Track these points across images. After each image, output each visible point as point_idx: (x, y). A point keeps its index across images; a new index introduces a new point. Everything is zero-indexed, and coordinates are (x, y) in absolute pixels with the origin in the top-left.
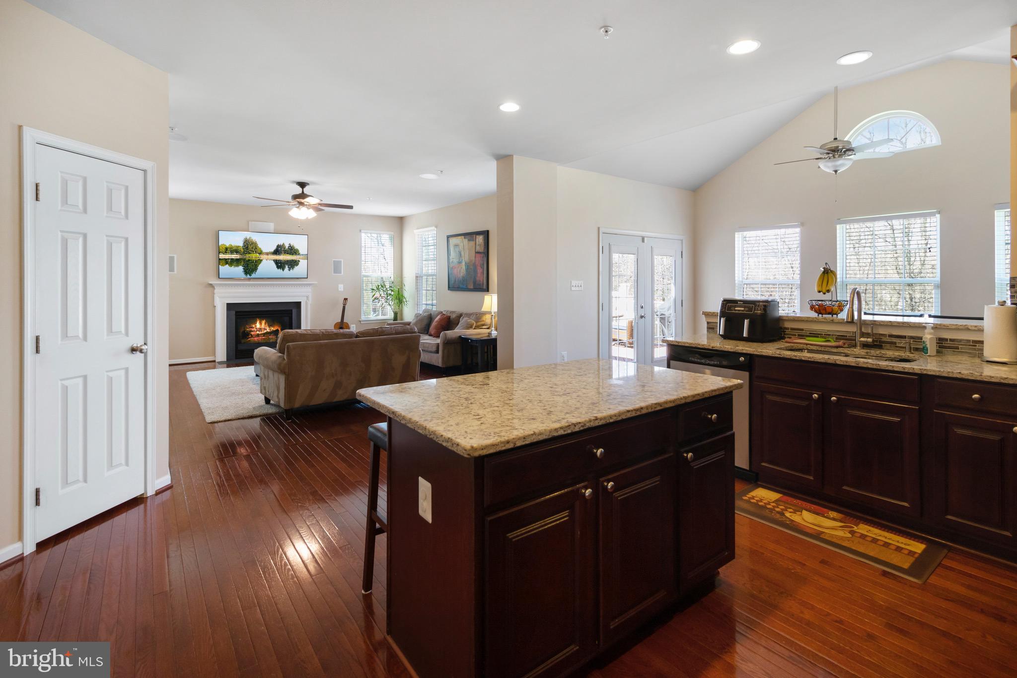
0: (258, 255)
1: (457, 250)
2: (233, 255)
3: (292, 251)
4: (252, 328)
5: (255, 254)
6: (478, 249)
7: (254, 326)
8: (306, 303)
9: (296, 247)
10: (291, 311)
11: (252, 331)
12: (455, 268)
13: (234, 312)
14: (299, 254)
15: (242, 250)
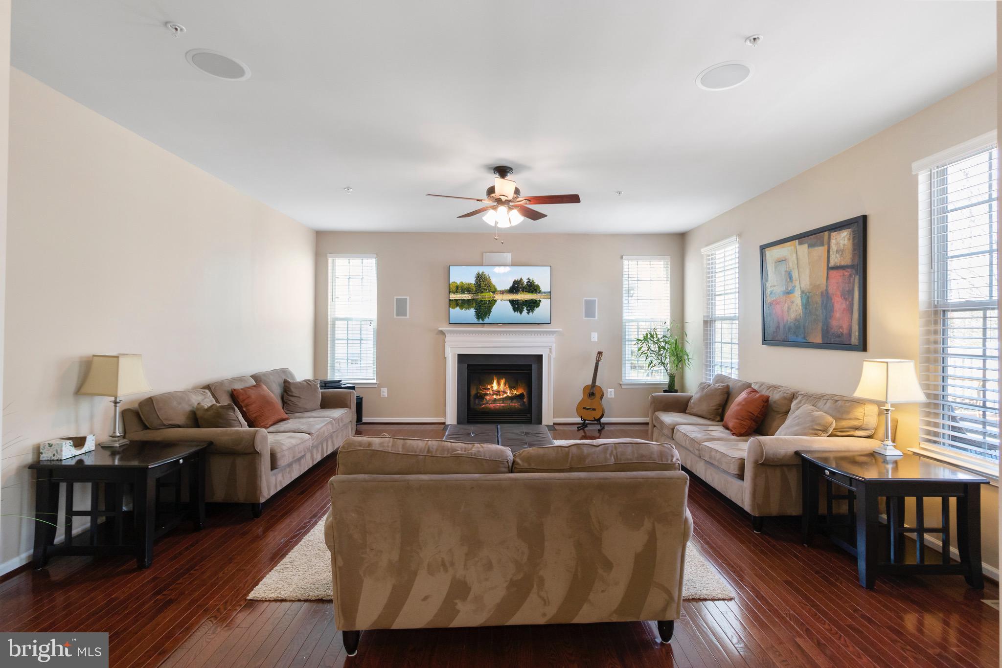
0: (491, 293)
1: (783, 268)
2: (465, 295)
3: (532, 287)
4: (488, 389)
5: (488, 293)
6: (835, 260)
7: (489, 387)
8: (549, 357)
9: (537, 282)
10: (531, 366)
11: (487, 395)
12: (778, 303)
13: (466, 366)
14: (540, 292)
15: (474, 289)
